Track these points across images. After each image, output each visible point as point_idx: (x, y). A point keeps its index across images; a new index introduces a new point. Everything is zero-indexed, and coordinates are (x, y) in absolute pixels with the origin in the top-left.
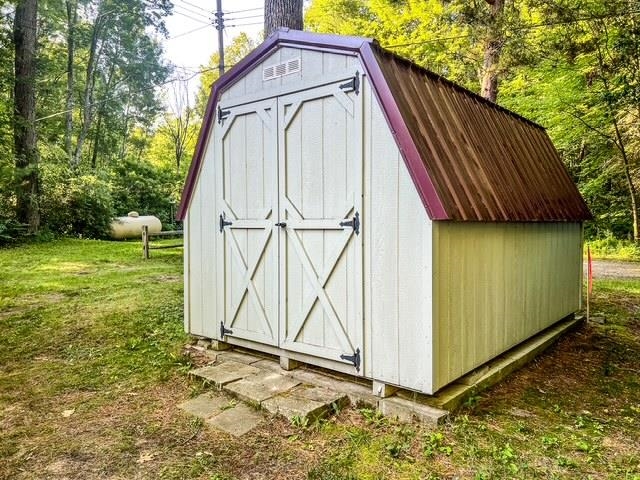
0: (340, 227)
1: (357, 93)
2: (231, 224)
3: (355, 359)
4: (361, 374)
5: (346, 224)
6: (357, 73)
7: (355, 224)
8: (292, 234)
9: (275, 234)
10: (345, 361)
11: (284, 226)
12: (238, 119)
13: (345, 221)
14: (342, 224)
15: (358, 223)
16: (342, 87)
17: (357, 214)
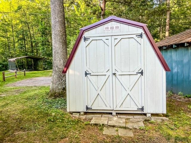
0: (136, 74)
1: (142, 38)
2: (90, 74)
3: (142, 109)
4: (144, 112)
5: (139, 73)
6: (142, 33)
7: (142, 73)
8: (118, 76)
9: (111, 77)
10: (138, 110)
11: (114, 74)
12: (93, 41)
13: (138, 72)
14: (137, 73)
15: (143, 73)
16: (136, 36)
17: (142, 70)
